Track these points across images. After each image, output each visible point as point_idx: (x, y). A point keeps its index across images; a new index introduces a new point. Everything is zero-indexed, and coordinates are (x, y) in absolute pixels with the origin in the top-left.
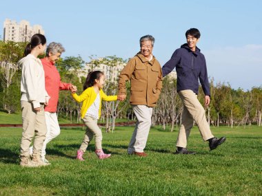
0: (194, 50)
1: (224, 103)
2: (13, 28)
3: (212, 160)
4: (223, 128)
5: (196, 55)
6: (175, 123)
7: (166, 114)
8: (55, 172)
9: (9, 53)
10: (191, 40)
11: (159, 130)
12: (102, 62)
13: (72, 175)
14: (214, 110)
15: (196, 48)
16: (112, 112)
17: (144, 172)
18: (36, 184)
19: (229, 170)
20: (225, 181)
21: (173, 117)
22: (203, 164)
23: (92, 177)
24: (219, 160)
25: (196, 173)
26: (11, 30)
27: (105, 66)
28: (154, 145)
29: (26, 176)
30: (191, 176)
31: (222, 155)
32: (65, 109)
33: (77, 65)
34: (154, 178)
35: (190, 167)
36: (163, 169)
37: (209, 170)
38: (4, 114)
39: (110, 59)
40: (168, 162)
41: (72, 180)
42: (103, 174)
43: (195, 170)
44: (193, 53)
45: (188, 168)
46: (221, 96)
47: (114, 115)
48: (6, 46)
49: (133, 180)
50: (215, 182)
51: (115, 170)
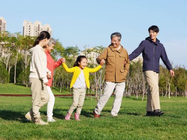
0: (155, 41)
1: (181, 80)
2: (30, 26)
3: (172, 121)
4: (180, 98)
5: (156, 45)
6: (145, 94)
7: (138, 88)
8: (60, 129)
9: (27, 44)
10: (152, 34)
11: (134, 99)
12: (92, 50)
13: (72, 131)
14: (173, 85)
15: (157, 39)
16: (100, 86)
17: (123, 129)
18: (46, 137)
19: (185, 128)
20: (182, 136)
21: (144, 90)
22: (166, 123)
23: (86, 132)
24: (177, 120)
25: (161, 130)
26: (28, 28)
27: (95, 53)
28: (130, 110)
29: (39, 131)
30: (157, 132)
31: (180, 117)
32: (67, 84)
33: (75, 52)
34: (131, 133)
35: (157, 125)
36: (137, 127)
37: (170, 128)
38: (23, 87)
39: (98, 48)
40: (141, 122)
41: (72, 134)
42: (94, 130)
43: (160, 128)
44: (154, 43)
45: (155, 126)
46: (178, 75)
47: (101, 88)
48: (24, 39)
49: (116, 135)
50: (175, 136)
51: (103, 127)
